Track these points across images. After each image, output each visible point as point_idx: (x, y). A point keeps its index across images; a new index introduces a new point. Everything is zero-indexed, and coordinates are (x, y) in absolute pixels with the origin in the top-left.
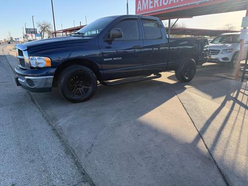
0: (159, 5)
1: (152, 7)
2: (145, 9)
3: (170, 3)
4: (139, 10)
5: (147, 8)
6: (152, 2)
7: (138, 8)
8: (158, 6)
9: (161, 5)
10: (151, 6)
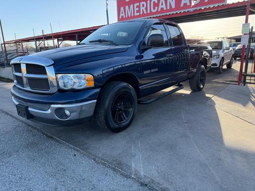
0: (147, 12)
1: (138, 14)
2: (130, 16)
3: (159, 10)
4: (122, 17)
5: (132, 15)
6: (138, 9)
7: (121, 15)
8: (145, 12)
9: (149, 12)
10: (137, 12)
